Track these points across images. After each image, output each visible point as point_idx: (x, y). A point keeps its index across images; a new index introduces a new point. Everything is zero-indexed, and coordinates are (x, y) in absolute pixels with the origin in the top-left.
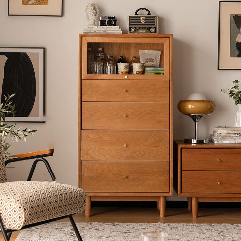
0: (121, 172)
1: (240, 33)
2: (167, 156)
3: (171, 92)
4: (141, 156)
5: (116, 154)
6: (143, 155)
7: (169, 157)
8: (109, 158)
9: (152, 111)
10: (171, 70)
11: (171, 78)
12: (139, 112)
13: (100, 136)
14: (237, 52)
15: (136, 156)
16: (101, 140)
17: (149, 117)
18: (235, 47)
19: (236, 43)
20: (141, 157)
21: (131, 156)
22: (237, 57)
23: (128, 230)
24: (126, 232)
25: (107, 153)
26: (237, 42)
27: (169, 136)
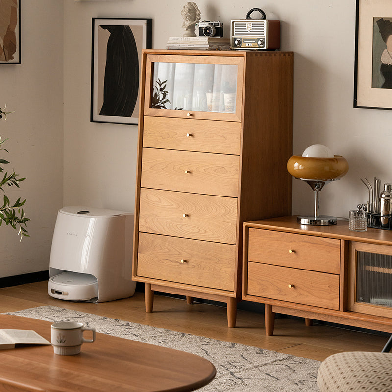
1: (386, 49)
2: (233, 236)
3: (241, 140)
7: (236, 238)
8: (169, 231)
9: (219, 168)
13: (159, 199)
14: (382, 80)
16: (160, 204)
18: (380, 71)
19: (380, 65)
21: (193, 231)
22: (382, 88)
25: (166, 223)
26: (383, 64)
27: (237, 206)
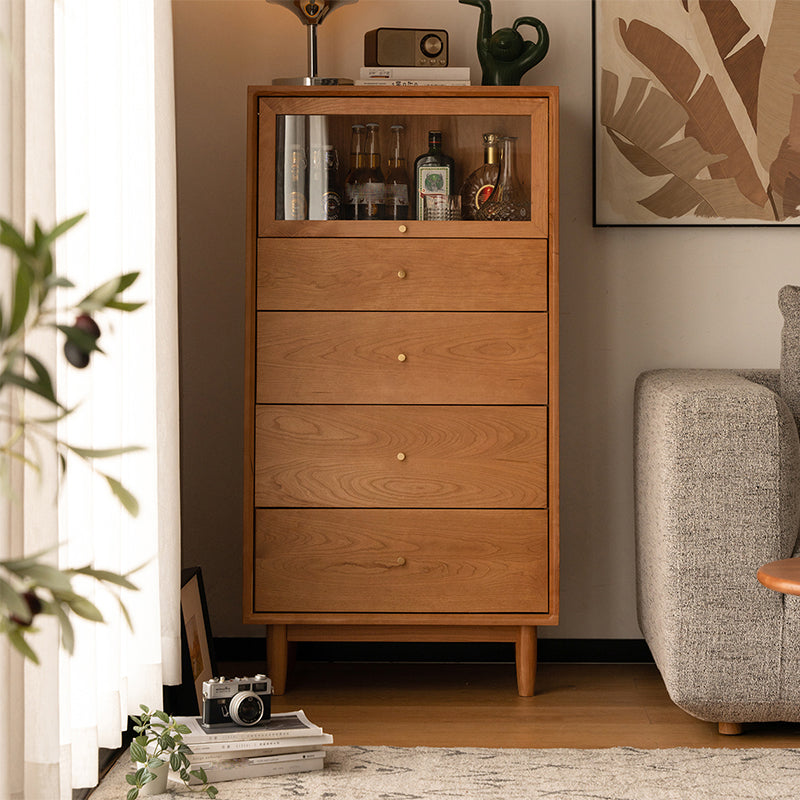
0: (386, 546)
2: (539, 491)
3: (553, 277)
4: (455, 491)
5: (371, 484)
6: (459, 488)
7: (546, 494)
8: (349, 498)
9: (490, 342)
10: (554, 205)
11: (552, 234)
12: (446, 346)
13: (315, 426)
15: (438, 491)
16: (320, 437)
17: (482, 360)
20: (453, 495)
21: (421, 491)
23: (496, 771)
24: (486, 777)
25: (339, 480)
27: (546, 424)
